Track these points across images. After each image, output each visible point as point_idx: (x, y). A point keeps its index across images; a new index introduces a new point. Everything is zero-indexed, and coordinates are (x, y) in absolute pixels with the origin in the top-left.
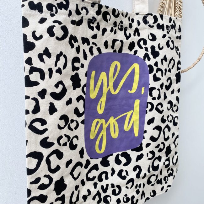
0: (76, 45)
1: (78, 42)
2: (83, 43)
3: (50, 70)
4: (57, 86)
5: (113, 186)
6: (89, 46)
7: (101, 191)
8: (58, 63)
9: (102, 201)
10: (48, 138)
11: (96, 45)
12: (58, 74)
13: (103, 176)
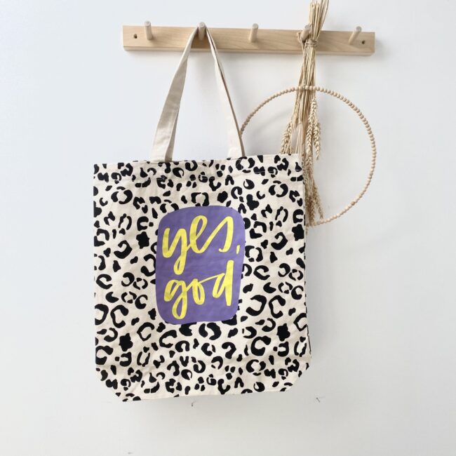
0: (142, 205)
1: (144, 202)
2: (152, 202)
3: (114, 231)
4: (120, 245)
5: (194, 360)
6: (160, 205)
7: (179, 363)
8: (121, 225)
9: (180, 375)
10: (112, 293)
11: (170, 202)
12: (121, 234)
13: (183, 346)
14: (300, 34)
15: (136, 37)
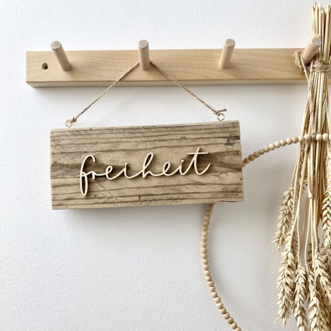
14: (299, 53)
15: (45, 67)
